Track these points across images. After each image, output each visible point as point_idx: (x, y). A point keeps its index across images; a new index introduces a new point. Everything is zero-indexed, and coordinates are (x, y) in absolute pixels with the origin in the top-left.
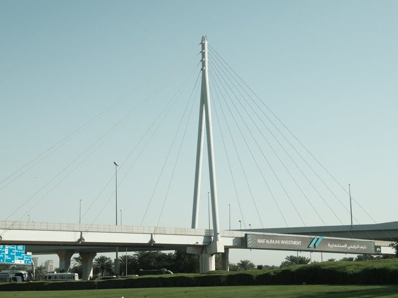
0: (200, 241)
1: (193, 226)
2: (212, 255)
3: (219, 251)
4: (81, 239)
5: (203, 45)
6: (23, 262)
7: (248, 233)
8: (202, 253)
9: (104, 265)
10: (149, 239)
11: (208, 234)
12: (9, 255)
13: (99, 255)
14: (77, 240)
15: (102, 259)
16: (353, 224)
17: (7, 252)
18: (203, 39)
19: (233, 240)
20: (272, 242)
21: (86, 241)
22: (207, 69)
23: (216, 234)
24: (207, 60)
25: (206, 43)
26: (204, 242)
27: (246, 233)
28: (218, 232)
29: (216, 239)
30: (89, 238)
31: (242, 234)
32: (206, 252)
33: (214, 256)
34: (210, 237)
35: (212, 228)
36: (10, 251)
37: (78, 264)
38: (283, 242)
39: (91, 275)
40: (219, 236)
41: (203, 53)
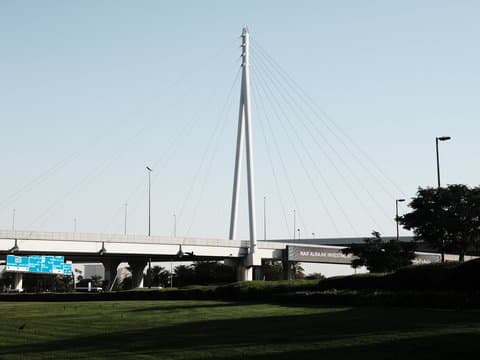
0: (235, 253)
1: (231, 238)
2: (249, 268)
3: (255, 264)
4: (103, 250)
5: (244, 37)
6: (62, 272)
7: (289, 244)
8: (238, 264)
10: (178, 250)
11: (244, 246)
12: (46, 263)
14: (98, 251)
17: (43, 261)
18: (244, 31)
19: (274, 253)
20: (317, 254)
22: (247, 64)
23: (253, 246)
24: (247, 54)
25: (247, 36)
26: (240, 254)
27: (286, 244)
28: (255, 243)
29: (252, 251)
30: (111, 249)
31: (283, 246)
32: (243, 265)
33: (251, 269)
34: (246, 249)
35: (249, 239)
38: (330, 255)
40: (255, 248)
41: (244, 47)
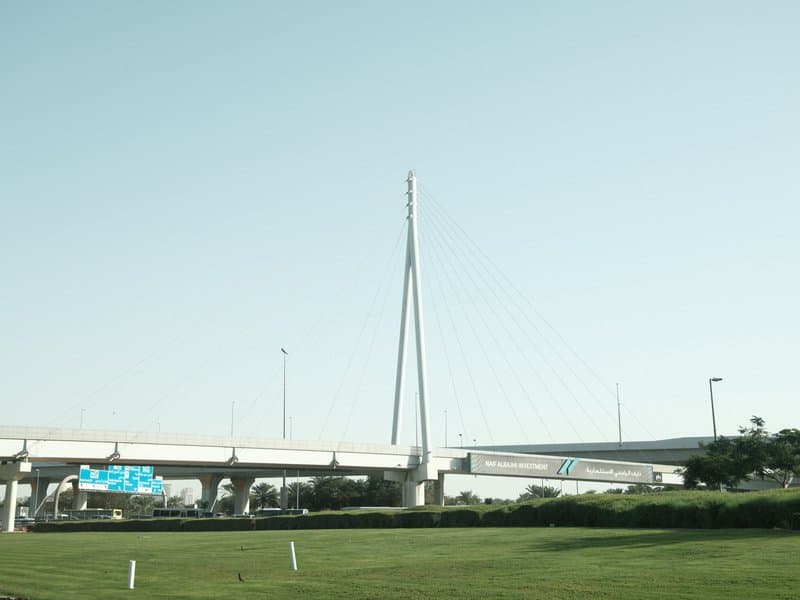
0: (404, 463)
1: (394, 441)
2: (420, 483)
3: (429, 478)
4: (234, 458)
5: (410, 182)
6: (149, 491)
7: (472, 451)
8: (406, 480)
9: (265, 497)
10: (331, 460)
11: (415, 453)
12: (130, 480)
13: (258, 482)
14: (227, 460)
15: (264, 487)
16: (623, 441)
17: (127, 476)
18: (411, 174)
19: (452, 462)
20: (506, 465)
21: (240, 461)
22: (415, 217)
23: (426, 453)
24: (415, 203)
25: (414, 180)
26: (409, 464)
27: (469, 451)
28: (430, 449)
29: (426, 460)
30: (245, 457)
31: (463, 454)
32: (412, 480)
33: (423, 485)
34: (418, 457)
35: (420, 445)
36: (132, 474)
37: (228, 494)
38: (521, 465)
39: (247, 510)
40: (430, 456)
41: (410, 195)
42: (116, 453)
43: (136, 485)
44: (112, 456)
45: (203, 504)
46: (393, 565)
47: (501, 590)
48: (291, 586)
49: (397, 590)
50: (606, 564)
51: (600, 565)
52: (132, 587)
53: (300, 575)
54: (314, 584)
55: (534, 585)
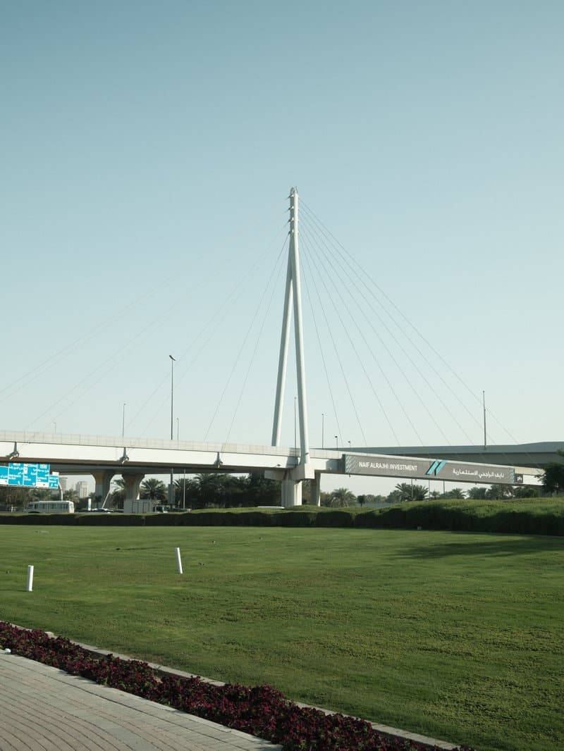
0: (283, 463)
1: (274, 443)
2: (298, 482)
3: (307, 477)
4: (125, 457)
5: (292, 199)
6: (47, 485)
7: (346, 453)
8: (285, 478)
9: (154, 492)
10: (215, 459)
11: (293, 454)
12: (28, 475)
13: (148, 477)
14: (118, 459)
15: (153, 483)
16: (487, 444)
17: (26, 472)
18: (292, 191)
19: (327, 462)
20: (378, 466)
21: (130, 460)
22: (296, 232)
23: (304, 454)
24: (296, 219)
25: (297, 197)
26: (288, 464)
27: (344, 453)
28: (307, 450)
29: (304, 461)
30: (136, 456)
31: (338, 455)
32: (290, 478)
33: (301, 483)
34: (296, 458)
35: (299, 446)
36: (30, 470)
37: (120, 489)
38: (392, 466)
40: (308, 457)
41: (292, 211)
42: (15, 452)
43: (34, 479)
44: (11, 455)
45: (97, 499)
46: (271, 571)
47: (369, 602)
48: (176, 593)
49: (275, 599)
50: (467, 575)
51: (462, 575)
52: (31, 589)
53: (185, 579)
54: (198, 591)
55: (400, 597)
